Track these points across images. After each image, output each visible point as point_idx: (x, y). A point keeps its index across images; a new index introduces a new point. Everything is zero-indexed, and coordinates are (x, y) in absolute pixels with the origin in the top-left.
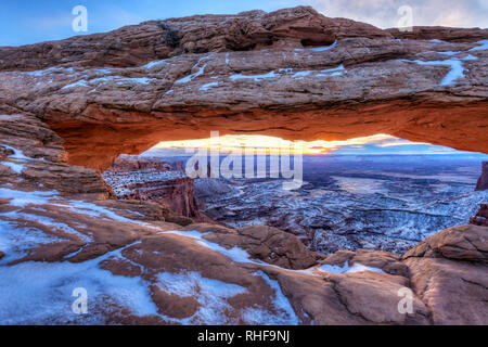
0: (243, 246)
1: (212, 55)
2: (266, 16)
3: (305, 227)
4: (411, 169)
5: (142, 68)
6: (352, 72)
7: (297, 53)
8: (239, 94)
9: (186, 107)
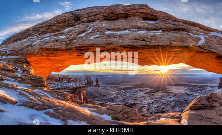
0: (109, 114)
1: (96, 23)
2: (124, 7)
3: (152, 113)
4: (198, 81)
5: (62, 31)
6: (165, 33)
7: (140, 23)
8: (110, 40)
9: (83, 47)
